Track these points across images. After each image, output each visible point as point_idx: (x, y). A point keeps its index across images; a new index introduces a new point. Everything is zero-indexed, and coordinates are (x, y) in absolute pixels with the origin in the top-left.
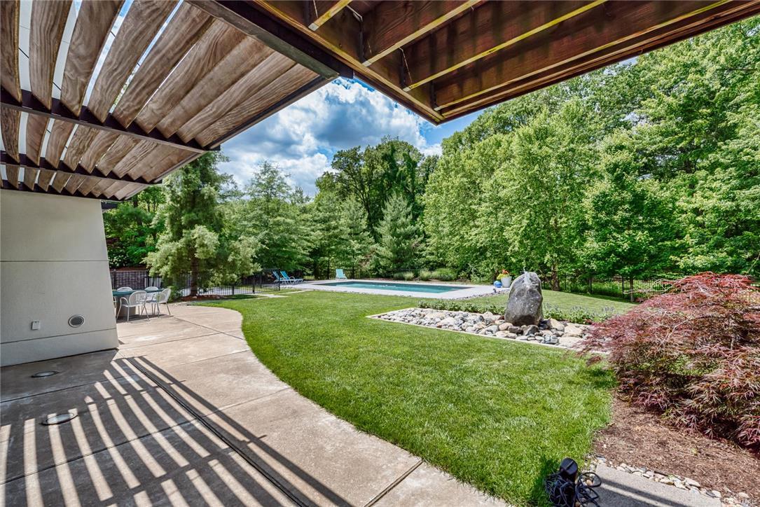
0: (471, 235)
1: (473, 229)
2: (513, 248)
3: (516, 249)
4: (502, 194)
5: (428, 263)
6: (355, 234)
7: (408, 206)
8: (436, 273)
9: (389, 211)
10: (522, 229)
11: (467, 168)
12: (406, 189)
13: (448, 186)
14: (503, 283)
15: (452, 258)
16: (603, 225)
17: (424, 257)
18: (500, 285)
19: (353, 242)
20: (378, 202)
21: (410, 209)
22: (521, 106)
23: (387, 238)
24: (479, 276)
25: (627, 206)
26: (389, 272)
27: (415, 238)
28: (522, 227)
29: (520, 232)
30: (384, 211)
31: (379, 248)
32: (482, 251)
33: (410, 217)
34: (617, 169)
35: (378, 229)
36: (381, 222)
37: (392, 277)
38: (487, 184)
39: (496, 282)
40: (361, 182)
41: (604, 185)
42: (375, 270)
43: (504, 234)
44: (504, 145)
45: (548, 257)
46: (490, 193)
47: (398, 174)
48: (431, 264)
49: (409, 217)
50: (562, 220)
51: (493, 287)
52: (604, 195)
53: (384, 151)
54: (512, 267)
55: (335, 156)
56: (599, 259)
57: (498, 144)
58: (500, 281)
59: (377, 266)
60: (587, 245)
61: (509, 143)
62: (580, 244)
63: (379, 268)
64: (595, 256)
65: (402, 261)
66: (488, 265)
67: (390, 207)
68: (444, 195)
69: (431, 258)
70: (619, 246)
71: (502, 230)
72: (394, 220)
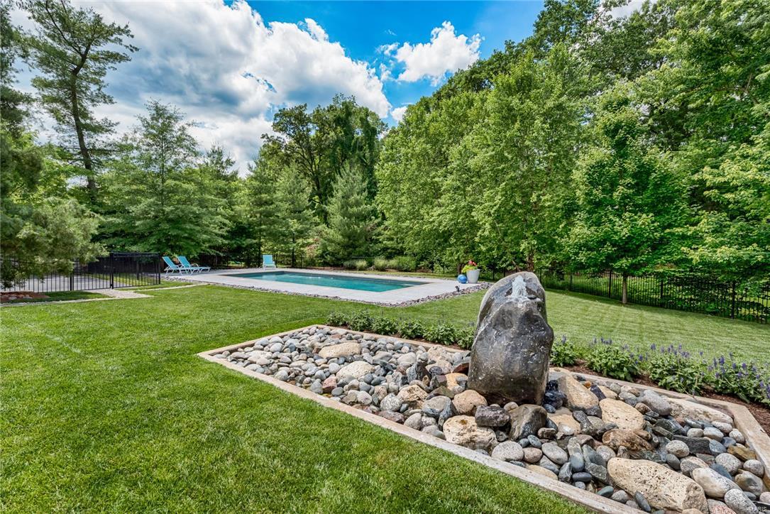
0: (432, 216)
1: (435, 209)
2: (483, 232)
3: (487, 233)
4: (471, 163)
5: (385, 249)
6: (297, 212)
7: (363, 181)
8: (393, 262)
9: (340, 186)
10: (495, 208)
11: (431, 131)
12: (362, 161)
13: (407, 154)
14: (469, 278)
15: (412, 244)
16: (598, 205)
17: (380, 242)
18: (465, 281)
19: (291, 222)
20: (329, 175)
21: (365, 184)
22: (498, 65)
23: (337, 219)
24: (443, 266)
25: (629, 180)
26: (339, 260)
27: (371, 220)
28: (495, 205)
29: (492, 211)
30: (334, 186)
31: (327, 230)
32: (446, 236)
33: (365, 194)
34: (620, 130)
35: (327, 207)
36: (330, 199)
37: (342, 265)
38: (454, 151)
39: (461, 276)
40: (309, 149)
41: (602, 152)
42: (322, 256)
43: (473, 214)
44: (477, 104)
45: (524, 244)
46: (458, 162)
47: (353, 141)
48: (389, 251)
49: (363, 194)
50: (546, 197)
51: (457, 283)
52: (601, 165)
53: (338, 113)
54: (481, 257)
55: (277, 115)
56: (590, 249)
57: (470, 103)
58: (465, 274)
59: (324, 252)
60: (576, 230)
61: (483, 101)
62: (567, 230)
63: (326, 255)
64: (585, 245)
65: (354, 247)
66: (452, 254)
67: (341, 181)
68: (403, 165)
69: (389, 243)
70: (616, 233)
71: (471, 210)
72: (346, 197)
